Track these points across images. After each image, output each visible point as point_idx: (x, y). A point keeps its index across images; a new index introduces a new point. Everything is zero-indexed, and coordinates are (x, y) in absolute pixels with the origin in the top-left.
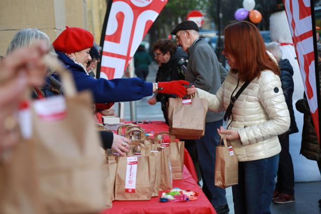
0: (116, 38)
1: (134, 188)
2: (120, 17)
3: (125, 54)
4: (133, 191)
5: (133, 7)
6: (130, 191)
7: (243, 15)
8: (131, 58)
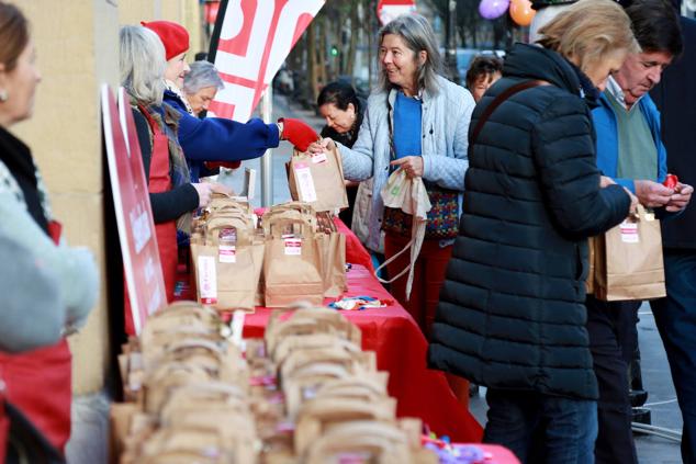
0: (238, 48)
7: (496, 7)
8: (266, 85)
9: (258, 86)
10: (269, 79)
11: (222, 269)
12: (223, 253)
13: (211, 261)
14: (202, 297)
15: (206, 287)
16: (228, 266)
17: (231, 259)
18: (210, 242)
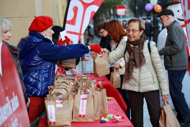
0: (73, 22)
1: (84, 114)
2: (76, 9)
3: (79, 32)
4: (84, 116)
5: (83, 3)
6: (82, 116)
7: (150, 8)
8: (82, 34)
9: (80, 34)
10: (83, 32)
11: (57, 110)
12: (58, 103)
13: (53, 107)
14: (50, 121)
15: (51, 118)
16: (60, 108)
17: (61, 106)
18: (52, 100)
